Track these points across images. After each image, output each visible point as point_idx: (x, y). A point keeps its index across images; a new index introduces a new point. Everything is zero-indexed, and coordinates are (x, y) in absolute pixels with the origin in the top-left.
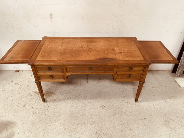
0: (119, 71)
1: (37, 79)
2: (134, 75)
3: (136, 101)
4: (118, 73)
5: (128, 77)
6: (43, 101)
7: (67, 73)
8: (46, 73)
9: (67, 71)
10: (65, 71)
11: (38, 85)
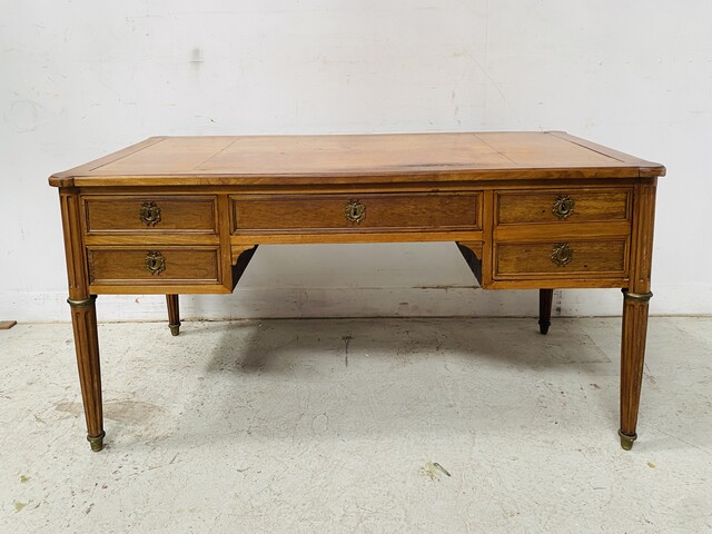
0: (505, 222)
1: (79, 275)
2: (584, 248)
3: (628, 435)
4: (502, 234)
5: (557, 261)
6: (89, 438)
7: (235, 240)
8: (130, 240)
9: (235, 228)
10: (226, 224)
11: (81, 320)
